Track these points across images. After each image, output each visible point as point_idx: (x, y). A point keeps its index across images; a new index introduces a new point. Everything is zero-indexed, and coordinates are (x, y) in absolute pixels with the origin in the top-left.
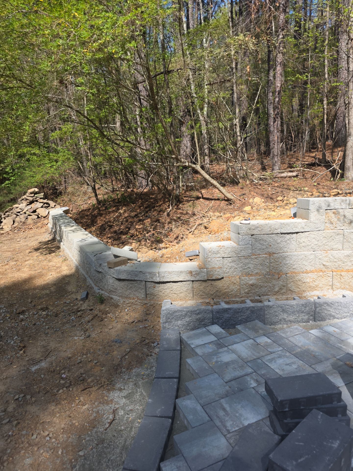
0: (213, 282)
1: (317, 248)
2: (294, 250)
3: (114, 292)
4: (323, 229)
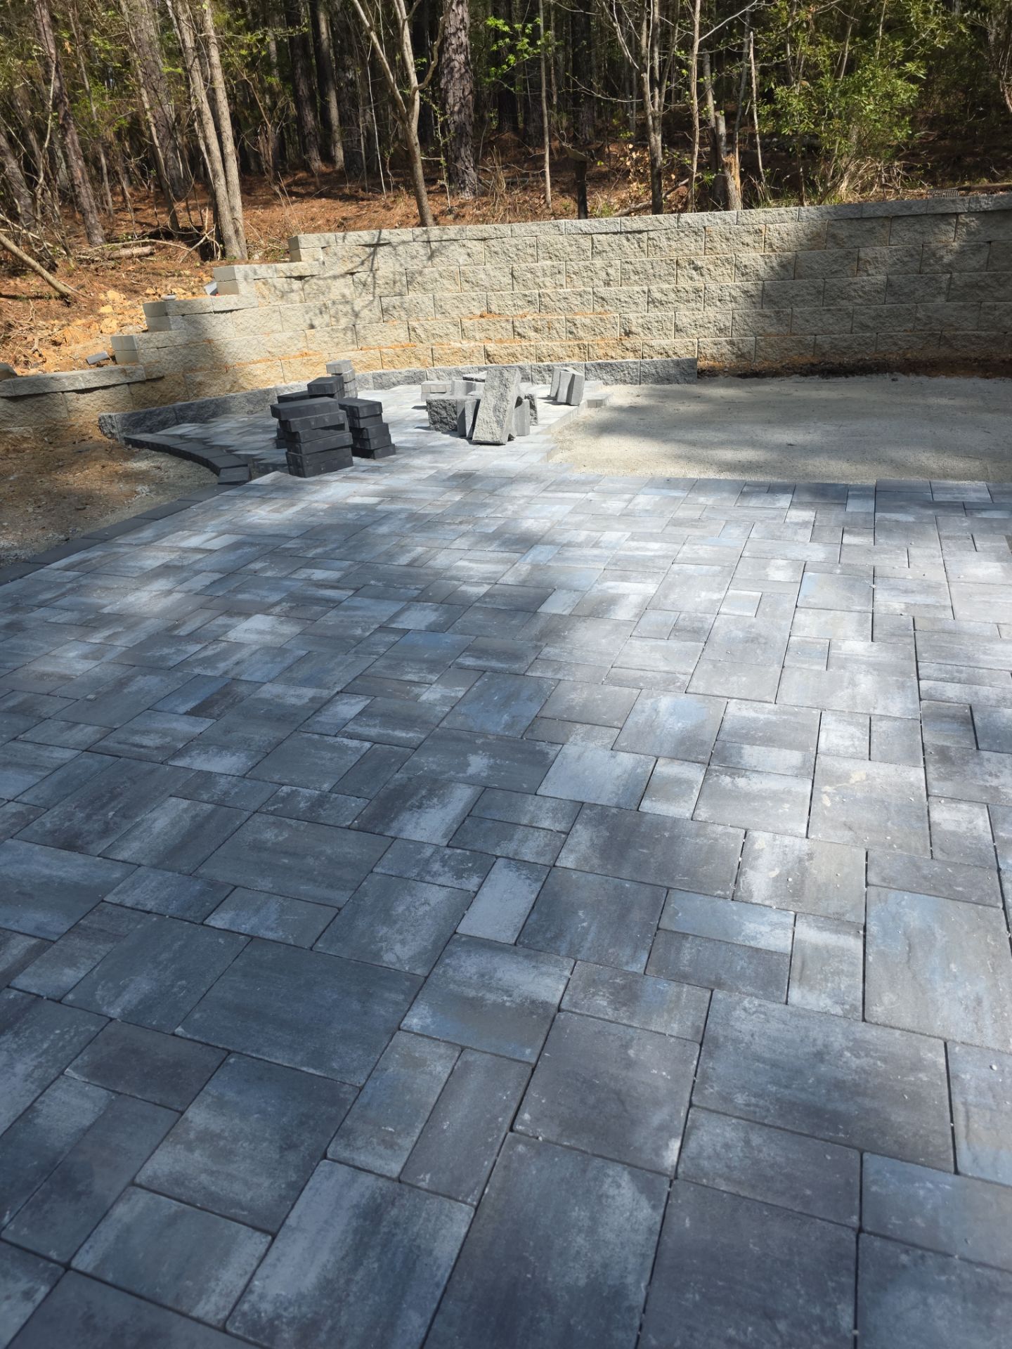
0: (153, 384)
1: (257, 330)
2: (234, 336)
4: (257, 305)
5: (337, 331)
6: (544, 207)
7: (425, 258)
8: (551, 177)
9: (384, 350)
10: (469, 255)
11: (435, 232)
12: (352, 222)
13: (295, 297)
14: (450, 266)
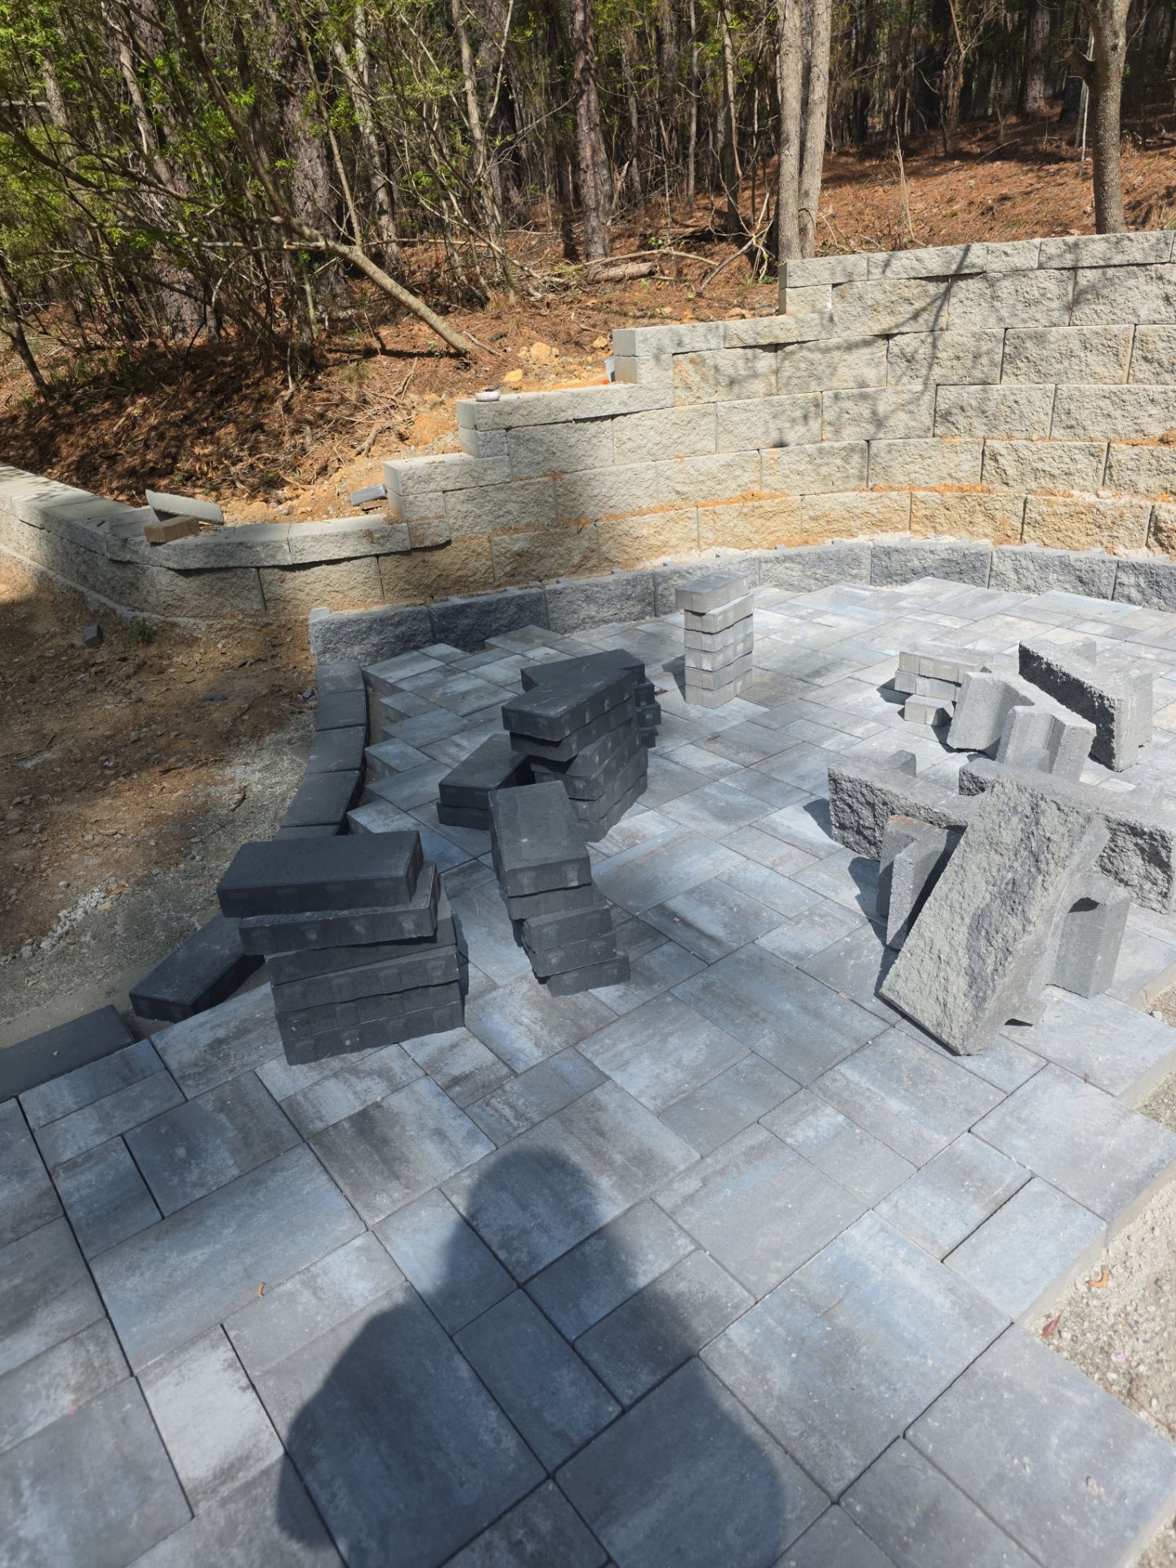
0: (427, 556)
1: (661, 451)
2: (611, 463)
3: (177, 607)
4: (669, 402)
5: (831, 453)
9: (920, 494)
10: (1167, 298)
11: (1093, 246)
12: (1008, 205)
14: (1114, 322)
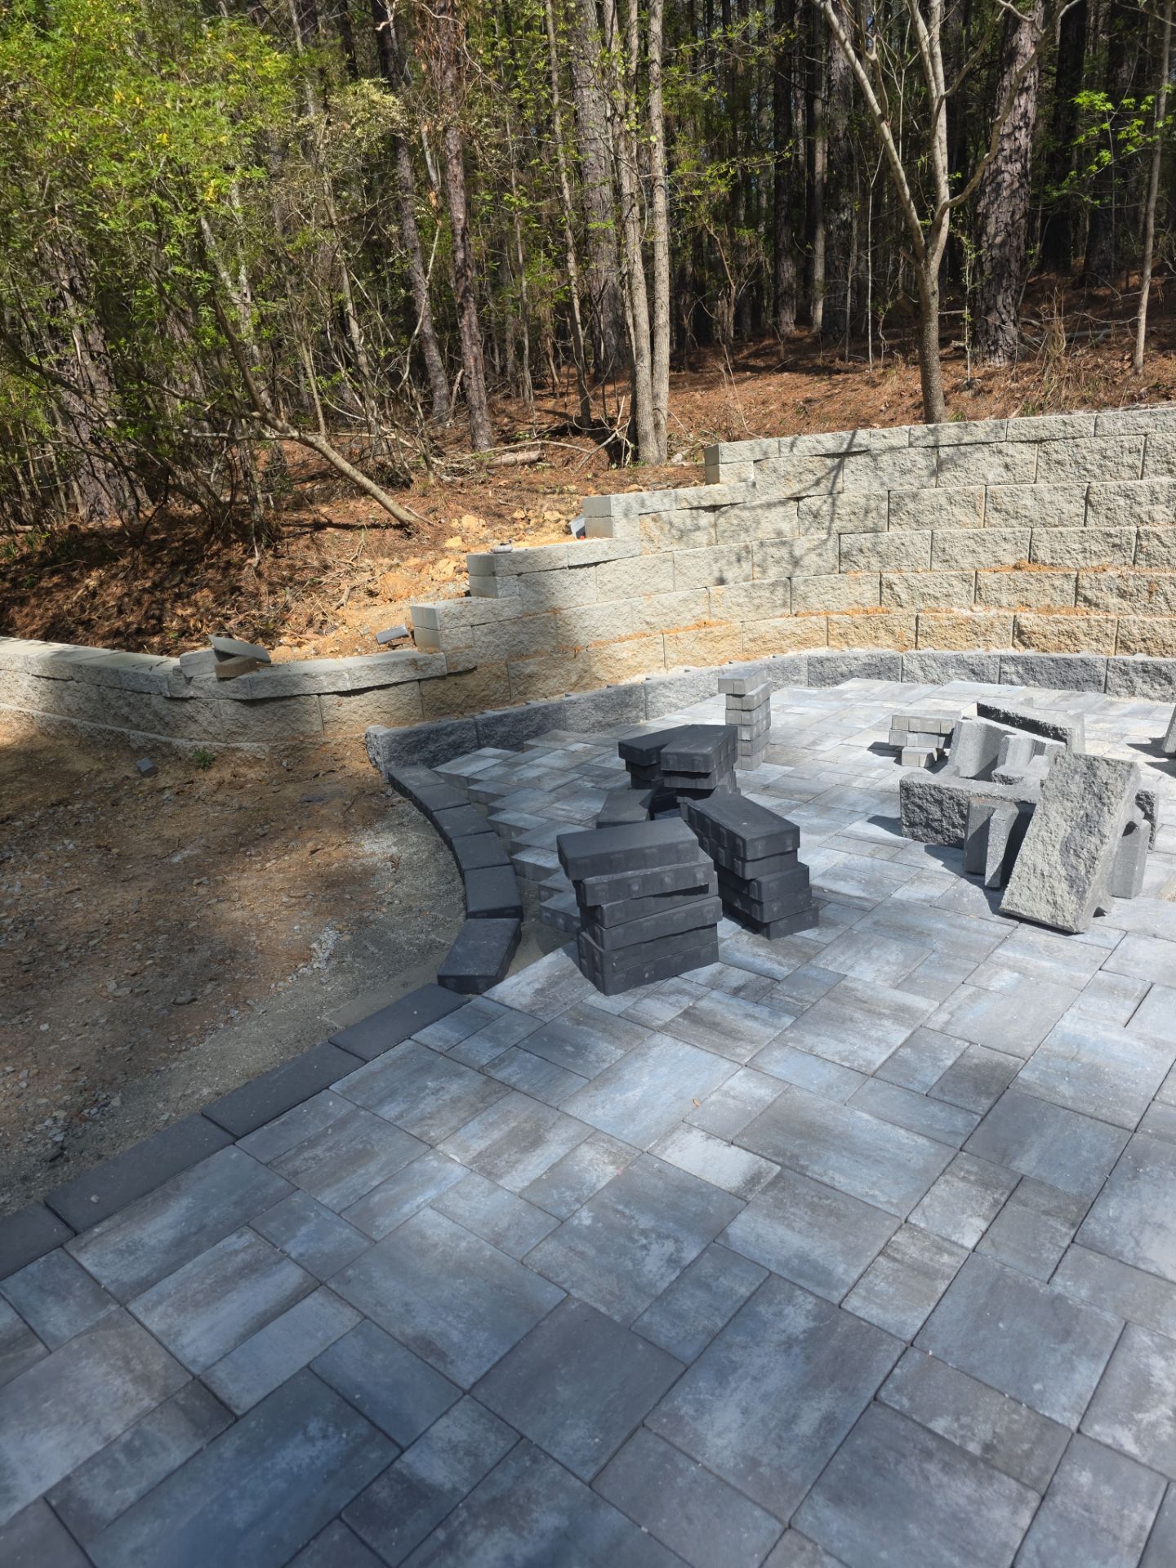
0: (458, 680)
1: (633, 590)
2: (595, 601)
3: (240, 734)
4: (638, 552)
5: (760, 587)
6: (1129, 373)
7: (925, 473)
8: (1147, 325)
9: (835, 617)
10: (1007, 467)
11: (949, 431)
12: (817, 405)
13: (701, 537)
14: (970, 484)
